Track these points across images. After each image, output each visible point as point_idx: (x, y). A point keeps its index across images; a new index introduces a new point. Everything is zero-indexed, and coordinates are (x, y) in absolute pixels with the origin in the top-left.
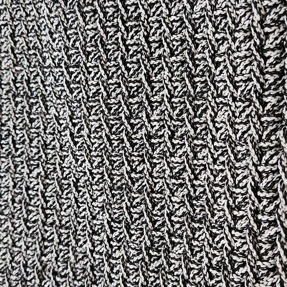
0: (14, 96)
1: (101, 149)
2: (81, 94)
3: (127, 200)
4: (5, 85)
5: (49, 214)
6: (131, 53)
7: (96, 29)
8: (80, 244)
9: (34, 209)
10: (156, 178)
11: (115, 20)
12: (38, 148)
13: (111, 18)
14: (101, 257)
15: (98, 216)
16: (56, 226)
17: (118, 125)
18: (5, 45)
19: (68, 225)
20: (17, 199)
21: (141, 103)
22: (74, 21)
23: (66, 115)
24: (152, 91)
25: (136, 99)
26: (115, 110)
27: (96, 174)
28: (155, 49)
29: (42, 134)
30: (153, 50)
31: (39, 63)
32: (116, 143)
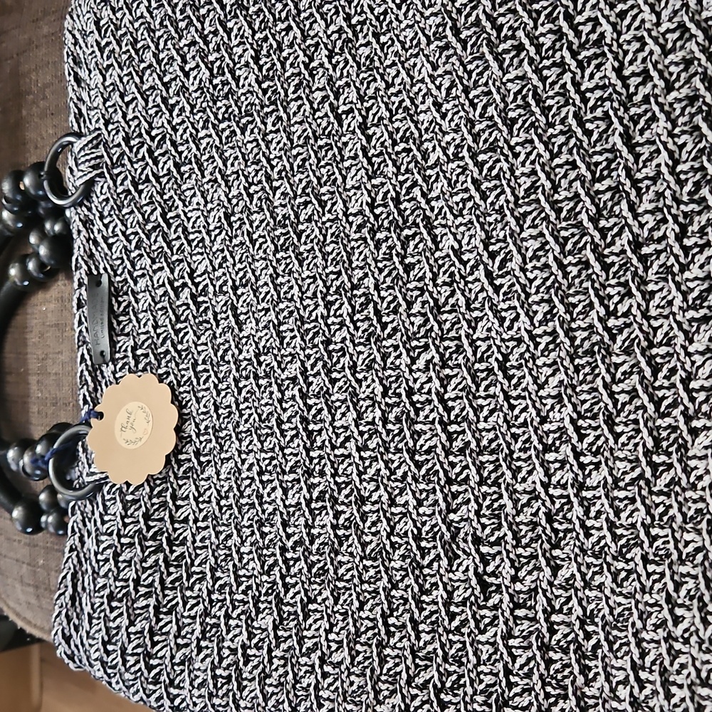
0: (373, 232)
1: (548, 288)
2: (502, 198)
3: (603, 371)
4: (355, 215)
5: (455, 432)
6: (591, 104)
7: (522, 78)
8: (520, 476)
9: (425, 428)
10: (655, 318)
11: (558, 55)
12: (424, 315)
13: (550, 52)
14: (565, 493)
15: (551, 414)
16: (472, 451)
17: (577, 238)
18: (350, 146)
19: (494, 445)
20: (391, 417)
21: (616, 189)
22: (481, 74)
23: (477, 242)
24: (637, 162)
25: (607, 183)
26: (568, 211)
27: (540, 336)
28: (637, 87)
29: (430, 288)
30: (632, 90)
31: (417, 162)
32: (574, 271)
